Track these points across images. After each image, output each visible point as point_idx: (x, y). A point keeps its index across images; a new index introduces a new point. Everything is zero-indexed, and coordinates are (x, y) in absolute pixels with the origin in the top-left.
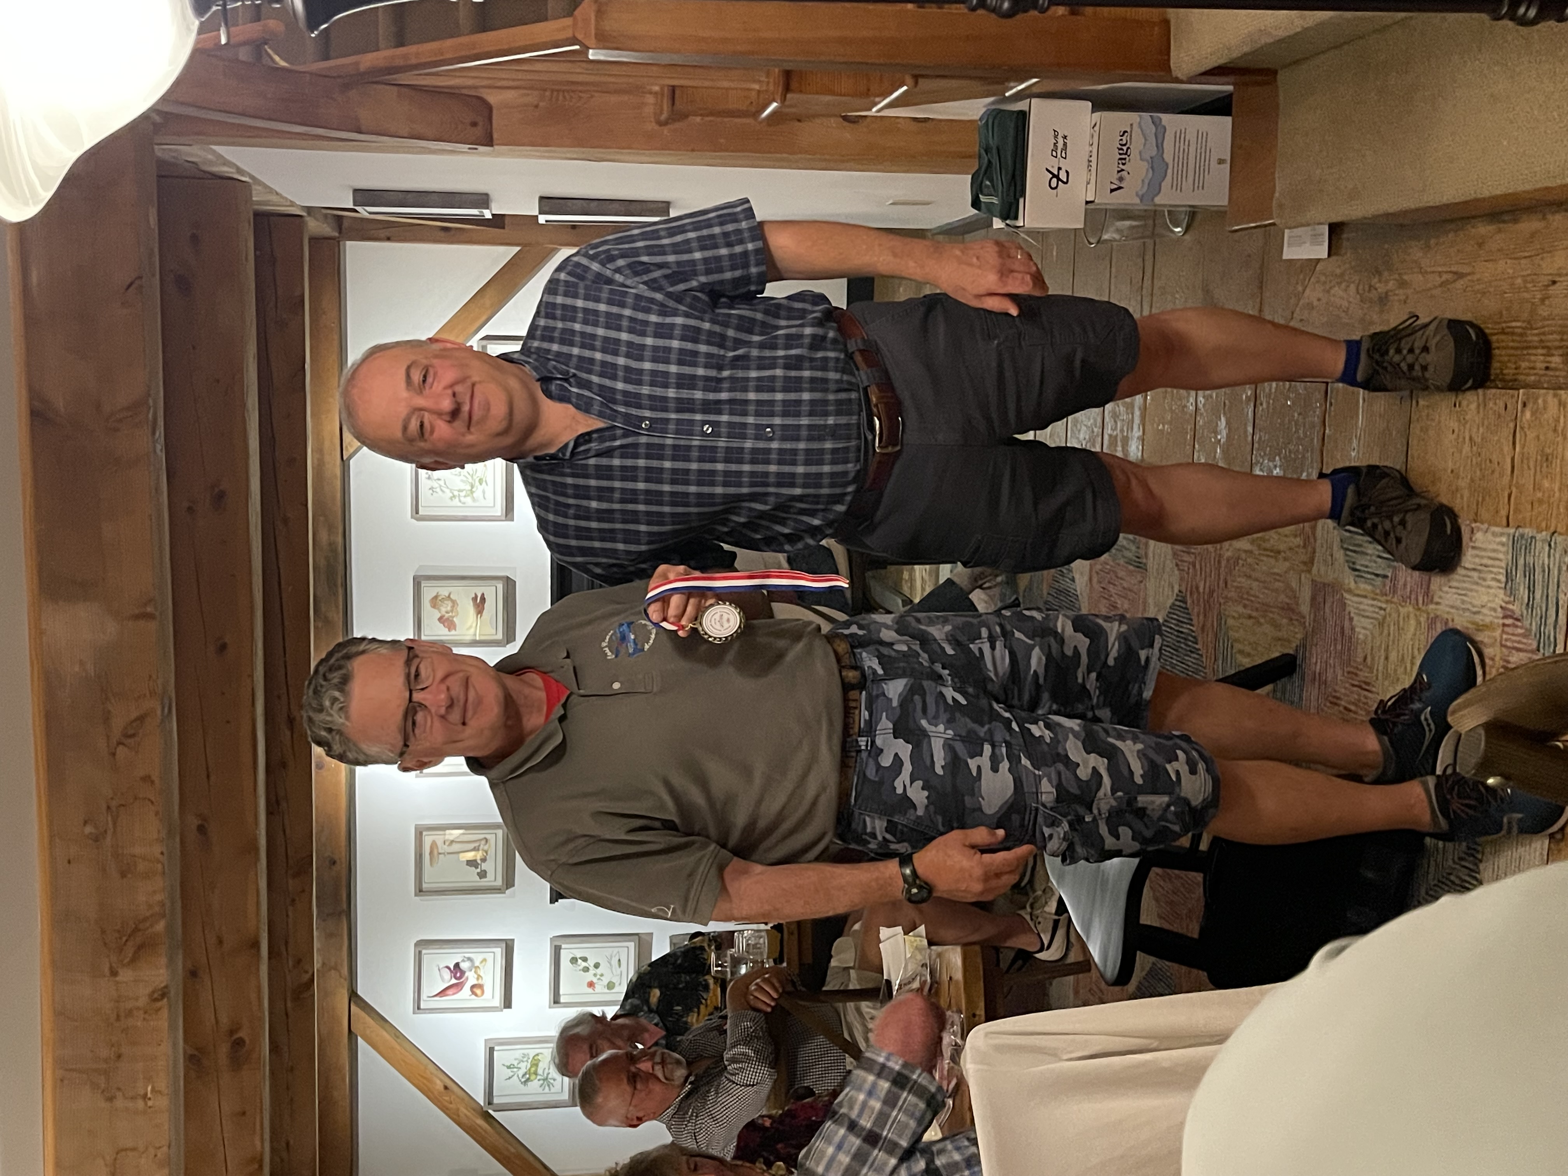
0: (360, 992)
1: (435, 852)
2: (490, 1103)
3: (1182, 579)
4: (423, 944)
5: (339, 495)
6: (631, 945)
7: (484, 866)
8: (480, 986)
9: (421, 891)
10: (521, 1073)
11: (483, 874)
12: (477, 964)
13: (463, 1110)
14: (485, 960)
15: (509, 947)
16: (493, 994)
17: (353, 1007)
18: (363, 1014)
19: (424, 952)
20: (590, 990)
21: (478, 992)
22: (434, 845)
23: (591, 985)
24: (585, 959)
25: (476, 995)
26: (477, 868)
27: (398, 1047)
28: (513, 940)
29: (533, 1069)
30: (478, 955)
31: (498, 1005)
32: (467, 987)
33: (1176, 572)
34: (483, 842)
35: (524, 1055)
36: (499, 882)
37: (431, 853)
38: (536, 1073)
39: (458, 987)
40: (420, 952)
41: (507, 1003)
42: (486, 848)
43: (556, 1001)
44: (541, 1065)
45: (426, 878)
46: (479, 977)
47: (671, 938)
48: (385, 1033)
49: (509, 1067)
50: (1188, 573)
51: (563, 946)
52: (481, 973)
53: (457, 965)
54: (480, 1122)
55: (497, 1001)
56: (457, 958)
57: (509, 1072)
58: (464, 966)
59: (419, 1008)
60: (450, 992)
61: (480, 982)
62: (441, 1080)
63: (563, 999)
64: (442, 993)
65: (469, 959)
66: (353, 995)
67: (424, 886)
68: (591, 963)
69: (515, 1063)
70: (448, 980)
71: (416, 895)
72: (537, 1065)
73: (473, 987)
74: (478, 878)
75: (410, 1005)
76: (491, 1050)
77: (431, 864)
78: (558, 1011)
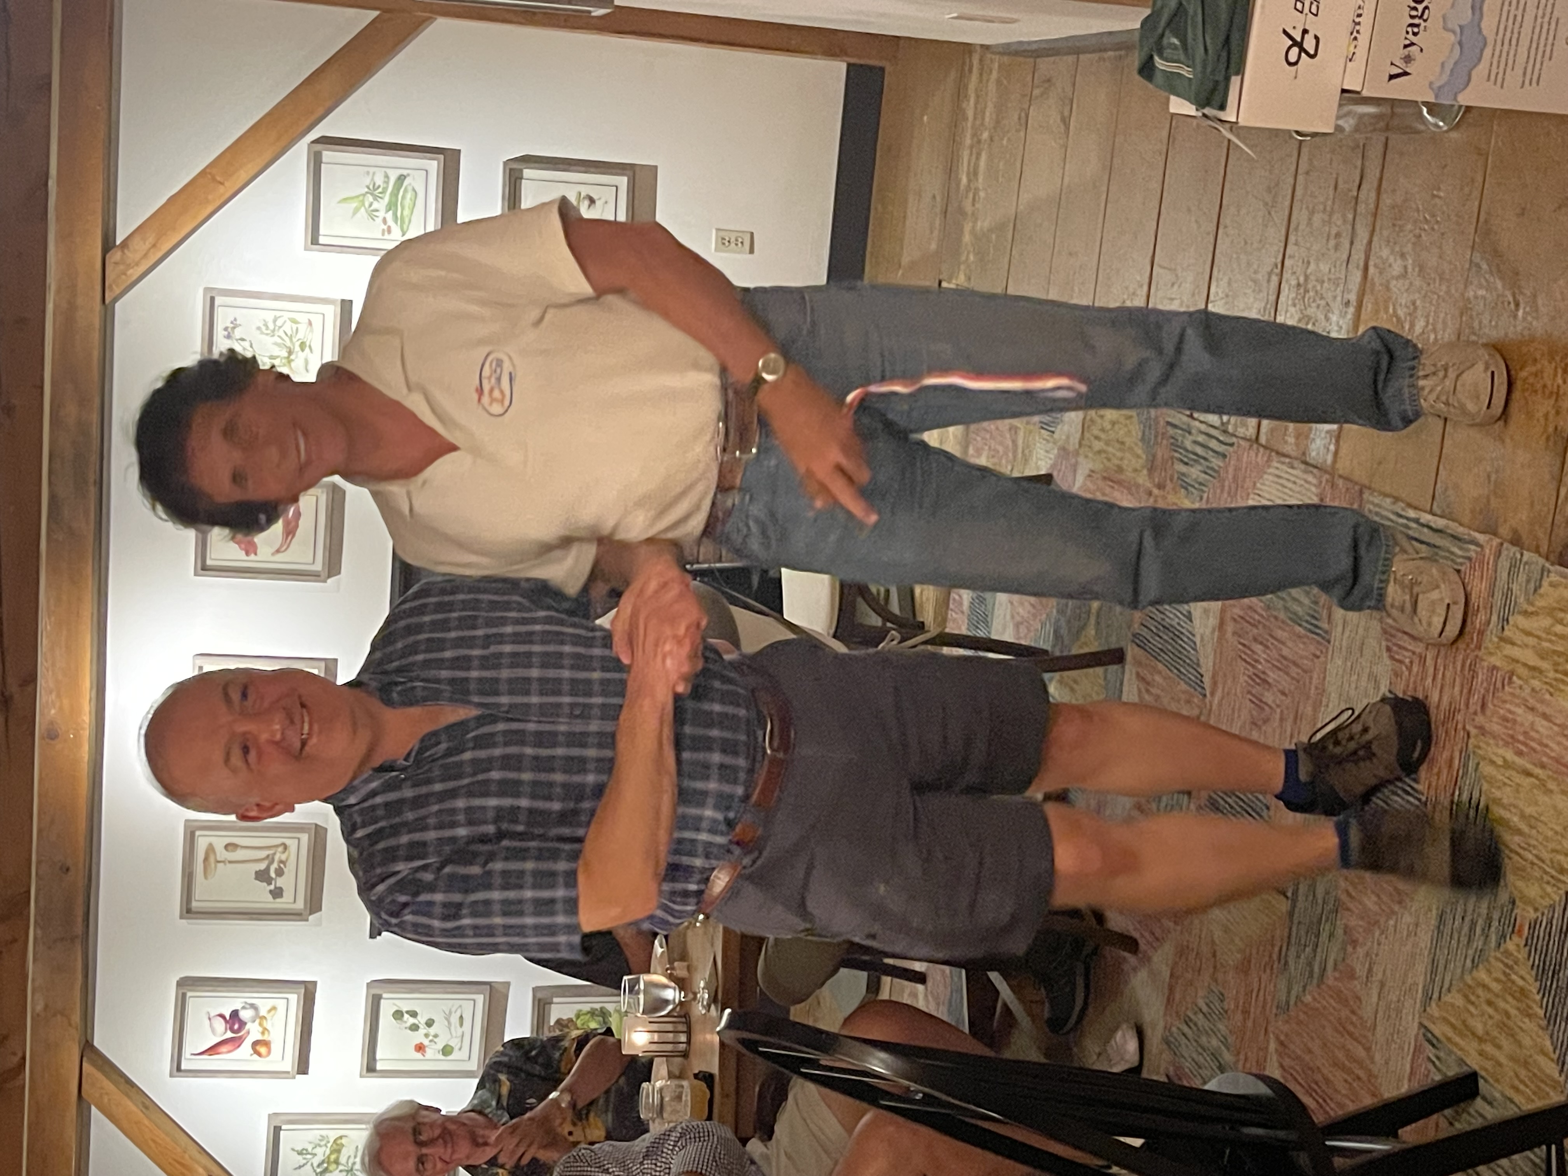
0: (98, 1042)
1: (212, 859)
3: (1397, 674)
4: (187, 984)
5: (96, 354)
6: (480, 999)
7: (280, 882)
8: (266, 1044)
9: (189, 911)
10: (316, 1161)
11: (277, 893)
12: (263, 1012)
14: (274, 1008)
15: (309, 993)
16: (283, 1055)
17: (84, 1064)
18: (99, 1075)
19: (189, 994)
20: (419, 1055)
21: (263, 1050)
22: (210, 849)
23: (420, 1048)
24: (414, 1014)
25: (259, 1054)
26: (269, 884)
27: (146, 1122)
28: (315, 983)
29: (333, 1157)
30: (264, 1001)
31: (289, 1069)
32: (248, 1043)
33: (1388, 661)
34: (281, 849)
35: (323, 1138)
36: (300, 905)
37: (206, 859)
38: (337, 1162)
39: (235, 1042)
40: (184, 995)
41: (303, 1067)
42: (284, 857)
43: (371, 1068)
44: (344, 1151)
45: (198, 893)
46: (265, 1031)
47: (535, 990)
48: (129, 1103)
49: (300, 1153)
50: (1410, 669)
51: (385, 996)
52: (268, 1025)
53: (235, 1014)
55: (288, 1063)
56: (237, 1005)
57: (300, 1160)
58: (245, 1015)
59: (179, 1069)
60: (224, 1049)
61: (266, 1037)
62: (205, 1168)
63: (379, 1066)
64: (212, 1050)
65: (253, 1006)
66: (88, 1048)
67: (194, 904)
68: (422, 1020)
69: (310, 1147)
70: (221, 1032)
71: (181, 917)
72: (339, 1151)
73: (255, 1044)
74: (270, 898)
75: (166, 1065)
76: (277, 1130)
77: (206, 877)
78: (374, 1082)
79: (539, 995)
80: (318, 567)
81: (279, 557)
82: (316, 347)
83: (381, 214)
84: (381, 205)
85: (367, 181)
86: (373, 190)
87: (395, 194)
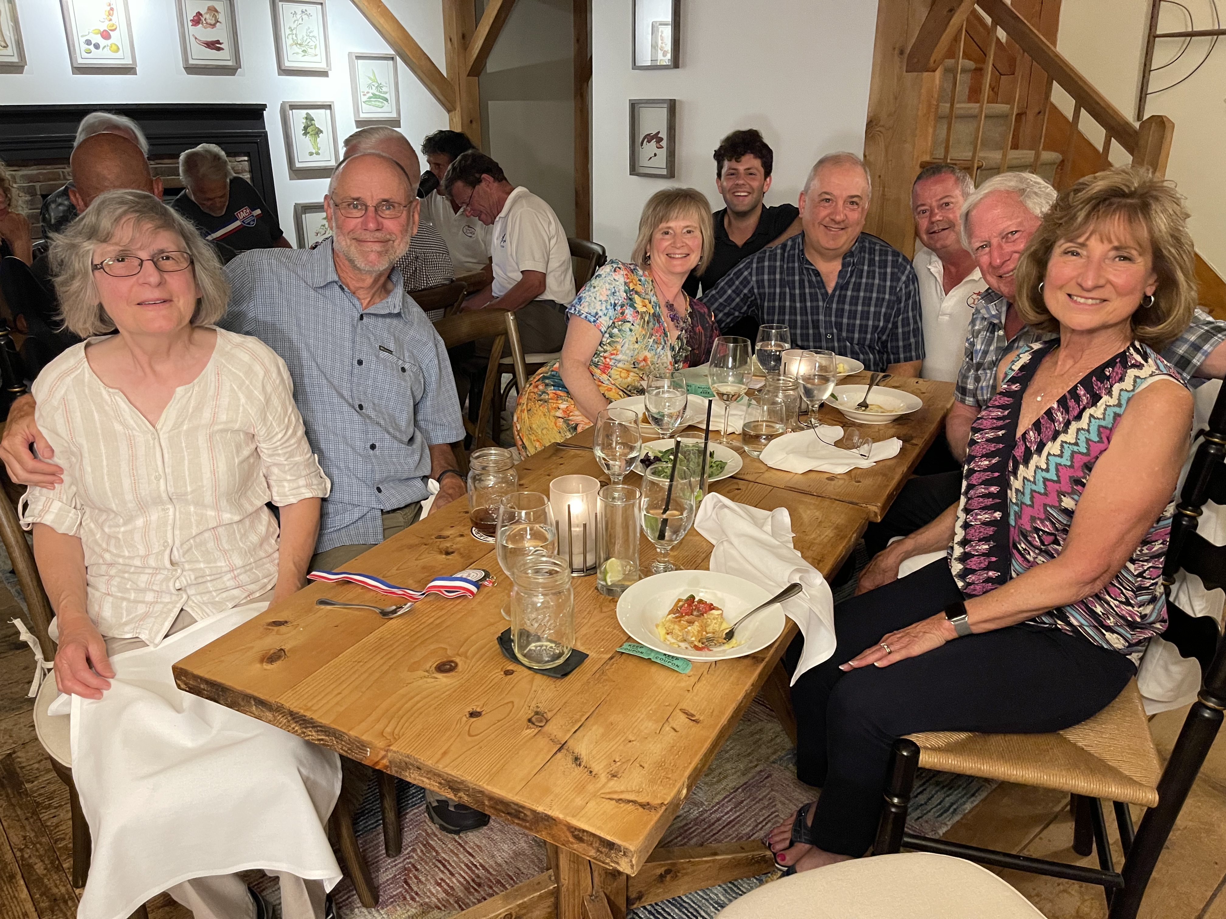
80: (191, 62)
81: (192, 39)
82: (306, 58)
83: (371, 91)
84: (374, 91)
85: (384, 84)
86: (379, 86)
87: (380, 97)
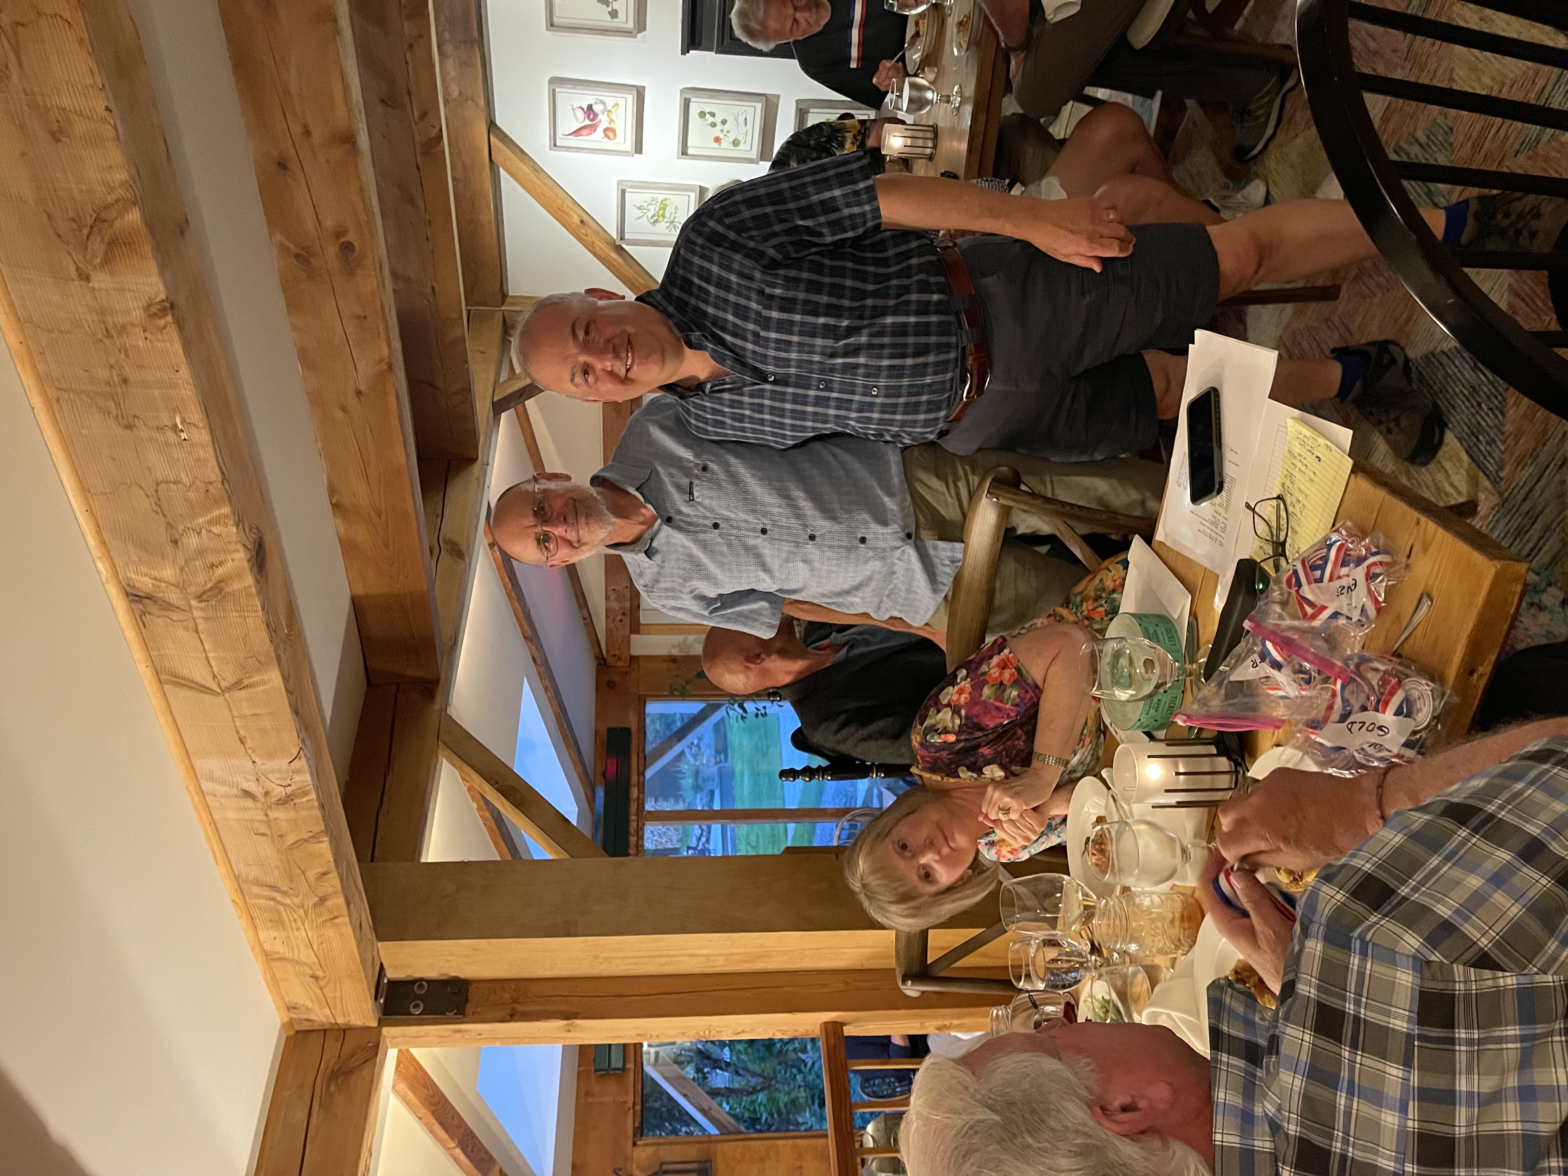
0: (498, 122)
2: (622, 239)
4: (556, 82)
6: (759, 106)
7: (615, 5)
8: (613, 131)
9: (552, 25)
10: (650, 214)
11: (614, 14)
12: (609, 107)
13: (598, 243)
14: (617, 105)
15: (640, 94)
16: (625, 139)
17: (492, 138)
18: (502, 145)
19: (557, 90)
20: (716, 145)
21: (611, 135)
23: (717, 140)
24: (713, 115)
25: (609, 138)
26: (608, 6)
27: (538, 180)
28: (644, 88)
29: (661, 212)
30: (610, 99)
31: (629, 149)
32: (600, 129)
35: (654, 199)
36: (631, 25)
38: (663, 216)
39: (592, 128)
40: (554, 91)
41: (639, 149)
43: (684, 153)
44: (668, 209)
45: (557, 10)
46: (611, 121)
47: (798, 102)
48: (524, 167)
51: (693, 99)
52: (613, 117)
53: (590, 107)
54: (614, 255)
55: (629, 145)
56: (591, 100)
57: (639, 213)
58: (595, 108)
59: (555, 145)
60: (584, 132)
61: (612, 126)
62: (578, 215)
63: (690, 151)
64: (577, 133)
65: (602, 102)
66: (492, 125)
67: (556, 20)
68: (718, 119)
69: (645, 205)
70: (582, 120)
71: (547, 30)
72: (664, 209)
73: (606, 130)
74: (609, 17)
75: (547, 141)
76: (623, 192)
78: (685, 162)
79: (800, 107)
